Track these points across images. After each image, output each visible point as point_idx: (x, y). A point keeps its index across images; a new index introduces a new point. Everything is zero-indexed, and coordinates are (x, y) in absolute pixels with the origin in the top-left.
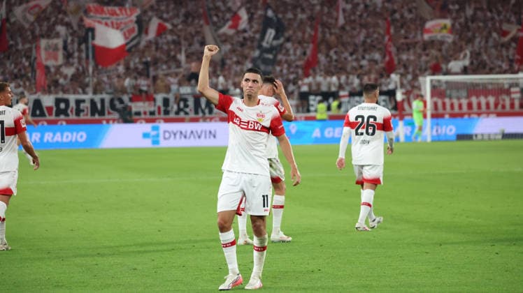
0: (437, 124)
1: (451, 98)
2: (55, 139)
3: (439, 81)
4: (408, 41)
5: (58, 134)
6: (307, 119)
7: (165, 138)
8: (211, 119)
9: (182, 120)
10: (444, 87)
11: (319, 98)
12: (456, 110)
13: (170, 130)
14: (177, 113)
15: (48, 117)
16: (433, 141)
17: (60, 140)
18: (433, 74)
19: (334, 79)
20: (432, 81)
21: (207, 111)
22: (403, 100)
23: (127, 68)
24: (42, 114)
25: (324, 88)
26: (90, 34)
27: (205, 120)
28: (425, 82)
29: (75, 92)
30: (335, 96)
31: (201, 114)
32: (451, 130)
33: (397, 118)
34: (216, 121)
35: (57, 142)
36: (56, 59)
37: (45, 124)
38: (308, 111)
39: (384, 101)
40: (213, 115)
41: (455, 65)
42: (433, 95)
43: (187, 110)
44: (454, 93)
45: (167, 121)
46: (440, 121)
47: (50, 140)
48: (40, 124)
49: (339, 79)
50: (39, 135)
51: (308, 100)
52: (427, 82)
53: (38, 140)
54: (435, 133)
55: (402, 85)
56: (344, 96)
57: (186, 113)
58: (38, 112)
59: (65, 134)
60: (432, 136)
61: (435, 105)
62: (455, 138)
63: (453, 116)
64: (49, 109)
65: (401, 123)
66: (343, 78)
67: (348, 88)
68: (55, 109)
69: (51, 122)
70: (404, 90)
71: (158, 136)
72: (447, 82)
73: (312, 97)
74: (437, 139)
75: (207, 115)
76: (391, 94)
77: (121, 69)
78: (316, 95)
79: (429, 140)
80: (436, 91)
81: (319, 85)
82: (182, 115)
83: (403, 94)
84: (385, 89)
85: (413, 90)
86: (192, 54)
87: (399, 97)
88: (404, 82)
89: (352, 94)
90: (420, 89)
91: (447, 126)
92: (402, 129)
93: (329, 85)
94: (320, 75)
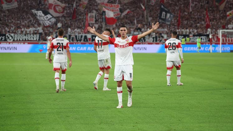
0: (224, 47)
1: (228, 37)
2: (91, 50)
3: (224, 31)
8: (145, 43)
10: (226, 34)
11: (182, 37)
12: (230, 42)
15: (89, 42)
16: (222, 52)
18: (223, 29)
19: (188, 30)
20: (222, 31)
22: (212, 38)
23: (116, 25)
24: (87, 41)
25: (184, 33)
26: (104, 13)
27: (143, 43)
28: (220, 31)
30: (188, 36)
31: (141, 42)
32: (228, 49)
33: (210, 44)
34: (146, 44)
36: (93, 21)
37: (88, 44)
39: (205, 38)
40: (146, 42)
41: (230, 26)
42: (222, 37)
44: (230, 36)
46: (225, 45)
48: (86, 44)
49: (190, 30)
50: (86, 48)
53: (85, 50)
54: (223, 50)
55: (211, 33)
56: (191, 36)
58: (86, 40)
60: (222, 51)
61: (223, 40)
62: (230, 51)
63: (229, 44)
64: (90, 39)
65: (211, 46)
66: (191, 30)
67: (193, 33)
68: (91, 39)
69: (90, 44)
70: (212, 35)
72: (227, 32)
73: (180, 36)
74: (223, 52)
75: (144, 42)
76: (208, 36)
77: (114, 26)
78: (181, 36)
79: (221, 52)
80: (223, 35)
81: (182, 32)
83: (212, 36)
84: (205, 34)
85: (215, 35)
86: (139, 21)
87: (210, 37)
88: (212, 31)
89: (194, 36)
90: (218, 34)
91: (227, 47)
92: (211, 48)
93: (186, 32)
94: (183, 29)
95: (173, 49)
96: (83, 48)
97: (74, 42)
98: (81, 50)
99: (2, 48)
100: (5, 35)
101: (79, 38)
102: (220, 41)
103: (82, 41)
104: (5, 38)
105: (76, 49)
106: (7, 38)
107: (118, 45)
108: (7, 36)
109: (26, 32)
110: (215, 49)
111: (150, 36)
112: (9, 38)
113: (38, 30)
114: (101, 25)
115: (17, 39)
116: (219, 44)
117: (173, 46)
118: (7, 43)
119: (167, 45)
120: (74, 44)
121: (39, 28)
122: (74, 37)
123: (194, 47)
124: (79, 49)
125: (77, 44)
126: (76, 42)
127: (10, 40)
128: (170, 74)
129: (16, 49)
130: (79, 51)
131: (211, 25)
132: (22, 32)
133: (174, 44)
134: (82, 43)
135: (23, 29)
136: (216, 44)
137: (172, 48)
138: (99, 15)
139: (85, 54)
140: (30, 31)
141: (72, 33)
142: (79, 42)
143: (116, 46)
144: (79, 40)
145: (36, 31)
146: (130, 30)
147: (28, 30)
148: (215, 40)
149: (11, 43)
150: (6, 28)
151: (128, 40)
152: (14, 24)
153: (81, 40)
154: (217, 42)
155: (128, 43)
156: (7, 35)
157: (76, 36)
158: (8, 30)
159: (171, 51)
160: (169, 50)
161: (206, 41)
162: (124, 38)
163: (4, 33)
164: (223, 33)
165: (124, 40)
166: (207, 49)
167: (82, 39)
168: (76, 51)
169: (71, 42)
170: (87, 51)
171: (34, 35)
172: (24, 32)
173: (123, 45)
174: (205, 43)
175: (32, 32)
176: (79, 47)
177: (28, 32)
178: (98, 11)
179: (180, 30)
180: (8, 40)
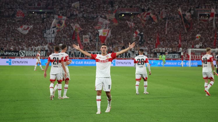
0: (192, 62)
1: (196, 55)
2: (87, 63)
3: (193, 50)
4: (185, 39)
5: (88, 62)
6: (156, 59)
7: (117, 64)
8: (130, 59)
9: (122, 59)
10: (194, 52)
11: (160, 54)
12: (198, 58)
13: (118, 61)
14: (120, 57)
15: (85, 57)
16: (191, 66)
17: (88, 63)
18: (192, 48)
19: (164, 49)
20: (191, 50)
21: (129, 57)
22: (183, 55)
24: (84, 56)
25: (161, 51)
26: (97, 35)
27: (128, 59)
28: (189, 50)
29: (92, 50)
30: (164, 53)
31: (127, 58)
33: (181, 60)
35: (87, 64)
36: (87, 41)
37: (84, 59)
38: (157, 57)
39: (178, 55)
41: (197, 46)
42: (191, 54)
43: (123, 56)
44: (197, 54)
45: (117, 59)
46: (193, 61)
47: (86, 63)
48: (83, 59)
49: (165, 49)
50: (83, 62)
51: (157, 55)
52: (190, 51)
53: (82, 63)
54: (192, 64)
56: (167, 54)
57: (123, 57)
58: (82, 56)
59: (90, 62)
60: (191, 65)
61: (192, 57)
62: (197, 66)
63: (197, 60)
65: (182, 62)
66: (166, 49)
67: (168, 51)
69: (86, 59)
70: (183, 52)
71: (115, 63)
72: (195, 51)
73: (158, 54)
74: (192, 66)
76: (180, 53)
78: (159, 53)
79: (190, 66)
80: (192, 53)
81: (160, 50)
82: (122, 57)
83: (183, 53)
84: (178, 52)
85: (186, 52)
86: (125, 41)
87: (182, 54)
88: (183, 50)
89: (169, 53)
90: (188, 52)
91: (195, 63)
92: (182, 63)
93: (163, 50)
94: (160, 47)
95: (142, 64)
96: (81, 62)
97: (73, 57)
98: (79, 64)
99: (16, 62)
100: (18, 52)
101: (77, 55)
102: (189, 58)
103: (80, 57)
104: (18, 54)
105: (75, 63)
106: (20, 54)
107: (99, 60)
108: (20, 53)
109: (35, 49)
110: (185, 64)
111: (134, 53)
112: (21, 54)
113: (45, 48)
114: (95, 44)
115: (28, 55)
116: (189, 60)
117: (142, 62)
118: (20, 58)
119: (136, 60)
120: (74, 59)
121: (45, 46)
122: (73, 53)
123: (168, 62)
124: (77, 63)
125: (75, 59)
126: (75, 57)
127: (22, 55)
128: (138, 85)
129: (27, 63)
130: (77, 64)
131: (182, 45)
132: (32, 49)
133: (142, 60)
134: (80, 59)
135: (33, 47)
136: (186, 60)
137: (140, 63)
138: (93, 36)
139: (82, 67)
140: (38, 49)
141: (72, 50)
142: (77, 57)
143: (97, 60)
144: (77, 56)
145: (43, 48)
146: (118, 48)
147: (37, 48)
148: (186, 57)
149: (23, 58)
150: (20, 47)
151: (108, 56)
152: (25, 43)
153: (78, 56)
154: (187, 59)
155: (108, 59)
156: (20, 51)
157: (75, 53)
158: (21, 48)
159: (140, 66)
160: (138, 65)
161: (179, 58)
162: (104, 54)
163: (18, 50)
164: (192, 51)
165: (105, 57)
166: (179, 64)
167: (80, 55)
168: (75, 64)
169: (71, 57)
170: (83, 65)
171: (42, 51)
172: (34, 50)
173: (104, 61)
174: (178, 59)
175: (40, 49)
176: (77, 62)
177: (37, 49)
178: (92, 33)
179: (157, 48)
180: (21, 56)
